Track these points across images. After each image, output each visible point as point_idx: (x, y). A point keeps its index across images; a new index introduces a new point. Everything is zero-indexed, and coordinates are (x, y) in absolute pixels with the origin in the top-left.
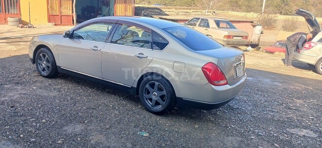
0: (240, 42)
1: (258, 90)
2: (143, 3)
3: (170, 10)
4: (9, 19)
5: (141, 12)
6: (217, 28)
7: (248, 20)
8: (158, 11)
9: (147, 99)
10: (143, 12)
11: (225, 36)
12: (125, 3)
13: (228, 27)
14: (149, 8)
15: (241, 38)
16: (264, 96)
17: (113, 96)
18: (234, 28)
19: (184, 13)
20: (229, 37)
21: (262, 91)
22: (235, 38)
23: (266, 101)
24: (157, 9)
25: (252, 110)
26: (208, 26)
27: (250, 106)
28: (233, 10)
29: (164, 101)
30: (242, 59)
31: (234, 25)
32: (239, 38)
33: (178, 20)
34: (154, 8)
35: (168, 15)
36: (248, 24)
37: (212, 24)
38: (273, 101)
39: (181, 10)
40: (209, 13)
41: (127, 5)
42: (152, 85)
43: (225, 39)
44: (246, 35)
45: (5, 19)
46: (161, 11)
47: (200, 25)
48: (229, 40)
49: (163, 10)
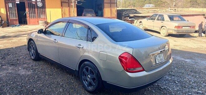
0: (189, 31)
1: (191, 71)
2: (130, 6)
3: (142, 10)
4: (40, 22)
5: (123, 13)
6: (170, 21)
7: (201, 14)
8: (134, 11)
9: (84, 80)
10: (124, 12)
11: (176, 27)
12: (110, 7)
13: (180, 19)
14: (128, 10)
15: (189, 27)
16: (196, 77)
17: (68, 75)
18: (184, 20)
19: (153, 11)
20: (178, 27)
21: (195, 72)
22: (184, 28)
23: (194, 82)
24: (134, 10)
25: (178, 91)
26: (163, 20)
27: (178, 86)
28: (194, 7)
29: (95, 82)
30: (167, 46)
31: (184, 18)
32: (187, 28)
33: (146, 16)
34: (132, 10)
35: (140, 13)
36: (201, 16)
37: (166, 18)
38: (202, 82)
39: (151, 10)
40: (171, 11)
41: (112, 8)
42: (87, 70)
43: (176, 29)
44: (194, 25)
45: (38, 22)
46: (137, 11)
47: (158, 19)
48: (179, 29)
49: (138, 10)
